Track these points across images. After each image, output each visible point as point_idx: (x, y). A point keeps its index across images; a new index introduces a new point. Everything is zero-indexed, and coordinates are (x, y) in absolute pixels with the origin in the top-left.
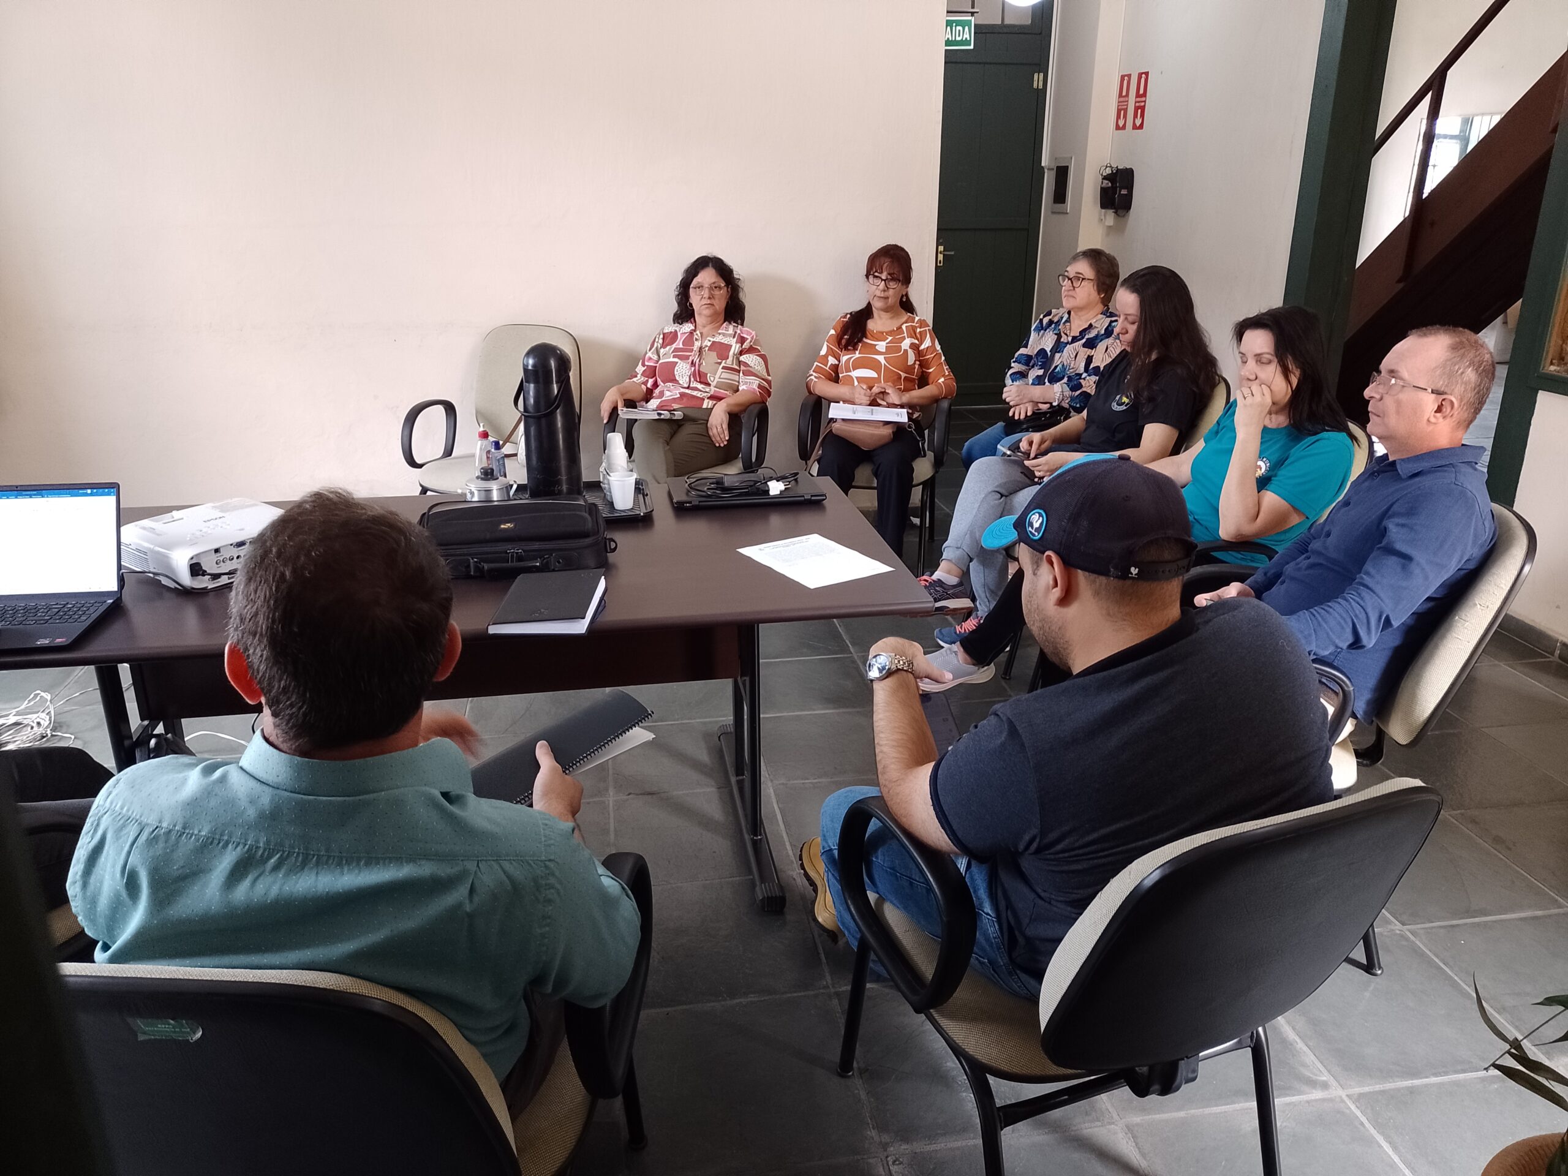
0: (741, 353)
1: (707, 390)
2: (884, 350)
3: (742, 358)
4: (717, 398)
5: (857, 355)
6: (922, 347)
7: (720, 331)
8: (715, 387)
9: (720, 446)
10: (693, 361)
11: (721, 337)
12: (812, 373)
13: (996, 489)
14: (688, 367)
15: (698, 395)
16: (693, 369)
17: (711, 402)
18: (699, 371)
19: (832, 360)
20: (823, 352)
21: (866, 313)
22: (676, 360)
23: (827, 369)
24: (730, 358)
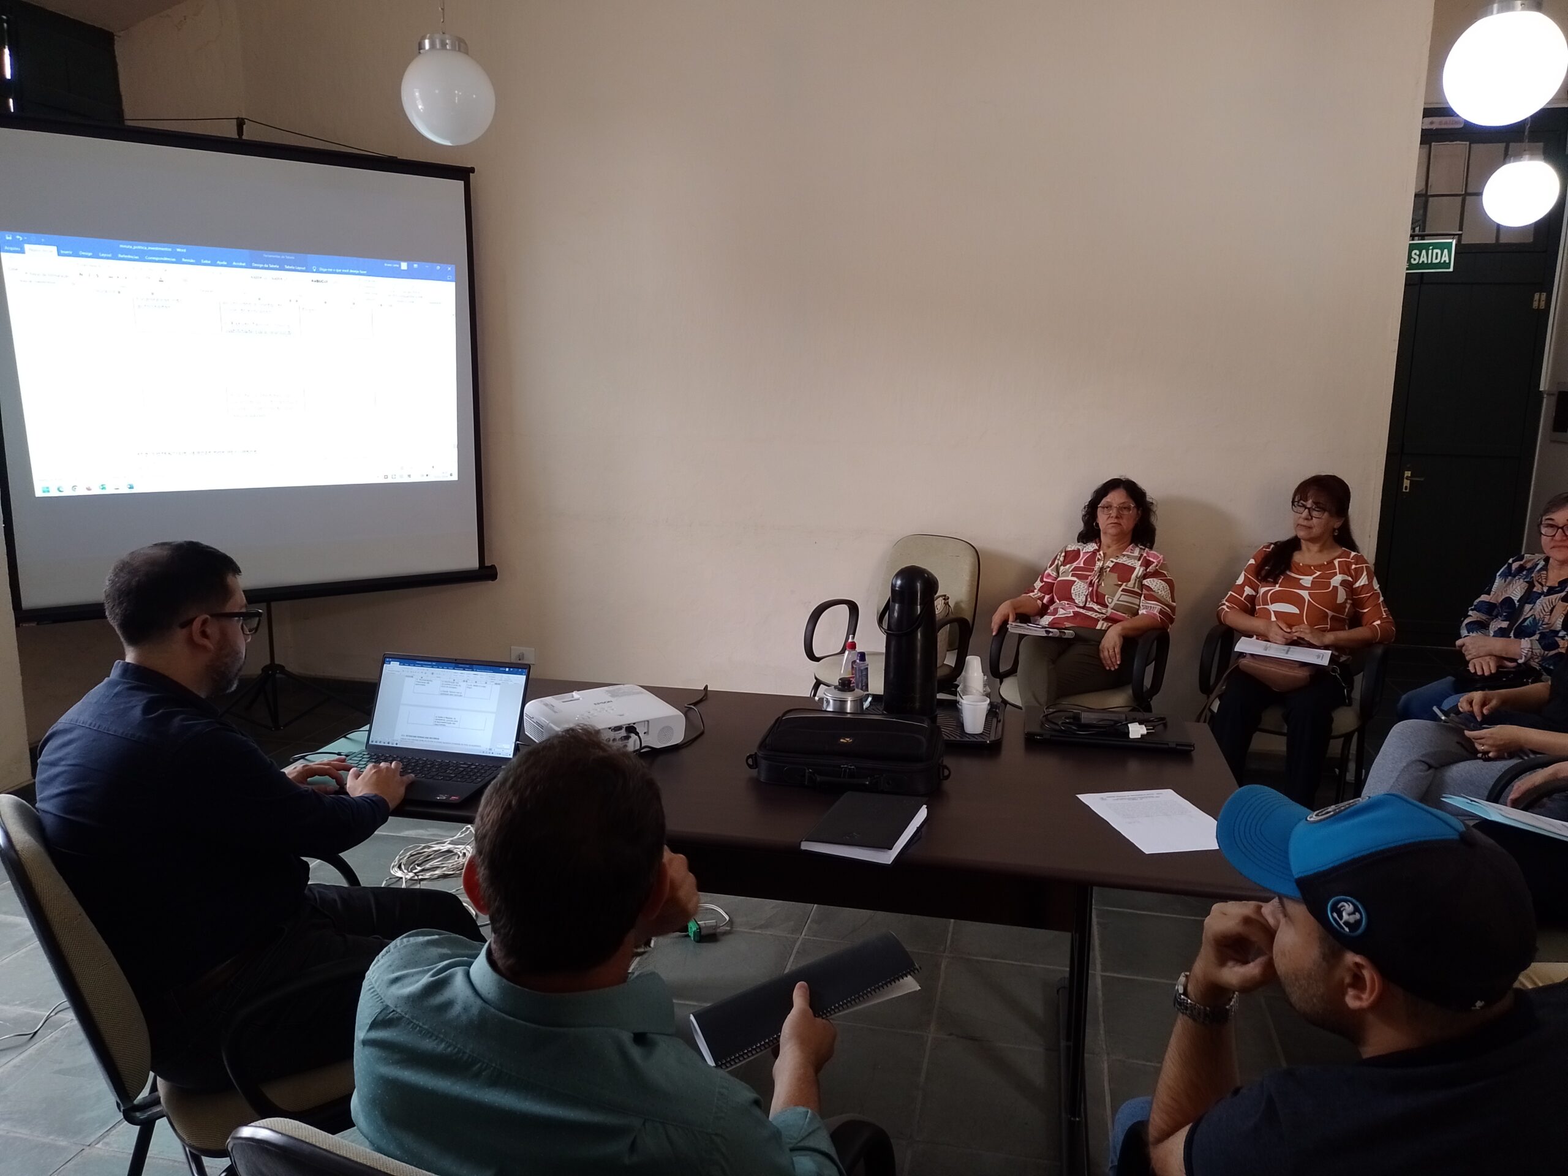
0: (1145, 576)
1: (1104, 611)
2: (1309, 586)
3: (1145, 582)
5: (1277, 588)
6: (1357, 585)
7: (1124, 553)
9: (1110, 670)
10: (1092, 580)
11: (1125, 558)
12: (1224, 602)
13: (1423, 759)
14: (1086, 587)
15: (1093, 616)
16: (1091, 589)
17: (1105, 624)
18: (1097, 591)
19: (1248, 591)
20: (1240, 581)
21: (1293, 544)
22: (1074, 579)
23: (1243, 599)
24: (1132, 582)
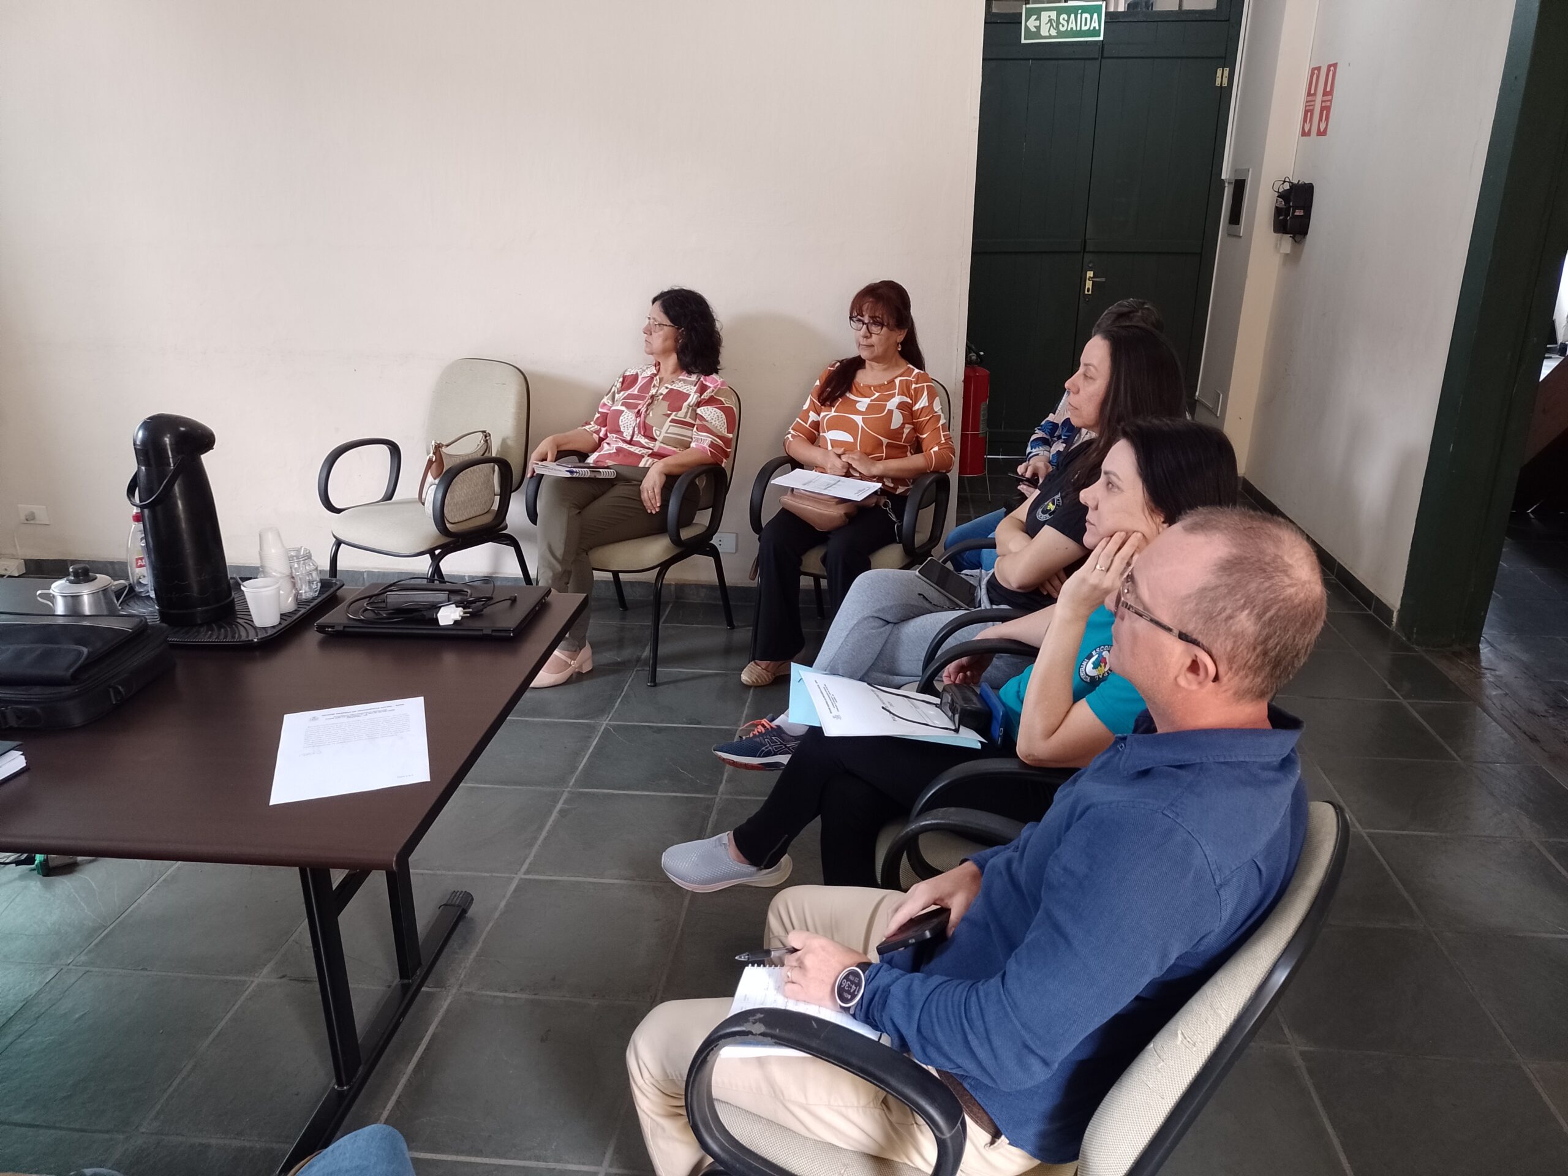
4: (658, 455)
8: (661, 443)
12: (790, 430)
14: (634, 417)
